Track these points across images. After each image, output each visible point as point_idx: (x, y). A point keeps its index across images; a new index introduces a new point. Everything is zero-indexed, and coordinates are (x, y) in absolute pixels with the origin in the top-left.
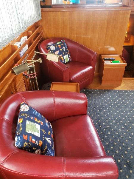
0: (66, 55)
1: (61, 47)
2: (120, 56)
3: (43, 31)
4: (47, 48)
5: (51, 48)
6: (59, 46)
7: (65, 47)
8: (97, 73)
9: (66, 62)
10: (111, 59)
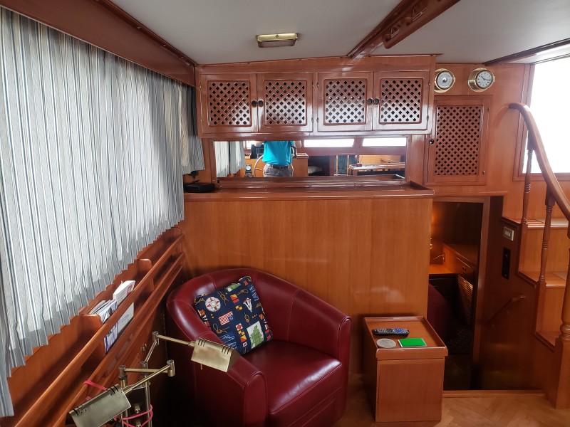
0: (254, 325)
1: (238, 300)
2: (423, 322)
3: (185, 251)
4: (194, 306)
5: (207, 304)
6: (235, 296)
7: (251, 297)
8: (358, 376)
9: (254, 346)
10: (396, 333)
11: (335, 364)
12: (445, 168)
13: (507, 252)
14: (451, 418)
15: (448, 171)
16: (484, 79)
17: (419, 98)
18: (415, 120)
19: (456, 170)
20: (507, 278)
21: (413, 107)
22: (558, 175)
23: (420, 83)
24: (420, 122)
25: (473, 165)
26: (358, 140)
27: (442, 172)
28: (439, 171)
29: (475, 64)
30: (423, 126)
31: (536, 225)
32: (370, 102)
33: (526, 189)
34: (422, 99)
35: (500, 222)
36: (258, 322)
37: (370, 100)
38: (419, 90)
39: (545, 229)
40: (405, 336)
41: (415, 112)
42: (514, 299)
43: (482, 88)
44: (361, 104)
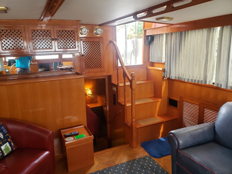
0: (5, 144)
2: (85, 127)
7: (2, 132)
9: (6, 154)
10: (74, 134)
11: (47, 153)
12: (89, 66)
13: (114, 95)
14: (98, 162)
15: (90, 67)
16: (99, 31)
17: (74, 38)
18: (73, 47)
19: (93, 66)
20: (115, 105)
21: (72, 42)
22: (126, 67)
23: (73, 32)
24: (75, 48)
25: (99, 64)
26: (60, 55)
27: (88, 67)
28: (87, 67)
29: (96, 25)
30: (77, 49)
31: (121, 85)
32: (53, 39)
33: (118, 72)
34: (75, 38)
35: (112, 85)
36: (8, 143)
37: (53, 38)
38: (73, 35)
39: (124, 86)
40: (77, 134)
41: (73, 44)
42: (118, 112)
43: (99, 35)
44: (49, 40)
